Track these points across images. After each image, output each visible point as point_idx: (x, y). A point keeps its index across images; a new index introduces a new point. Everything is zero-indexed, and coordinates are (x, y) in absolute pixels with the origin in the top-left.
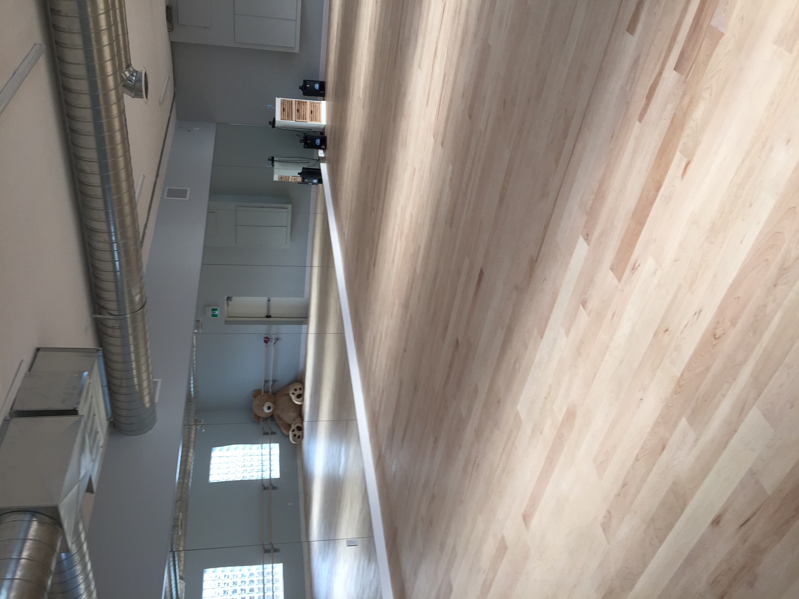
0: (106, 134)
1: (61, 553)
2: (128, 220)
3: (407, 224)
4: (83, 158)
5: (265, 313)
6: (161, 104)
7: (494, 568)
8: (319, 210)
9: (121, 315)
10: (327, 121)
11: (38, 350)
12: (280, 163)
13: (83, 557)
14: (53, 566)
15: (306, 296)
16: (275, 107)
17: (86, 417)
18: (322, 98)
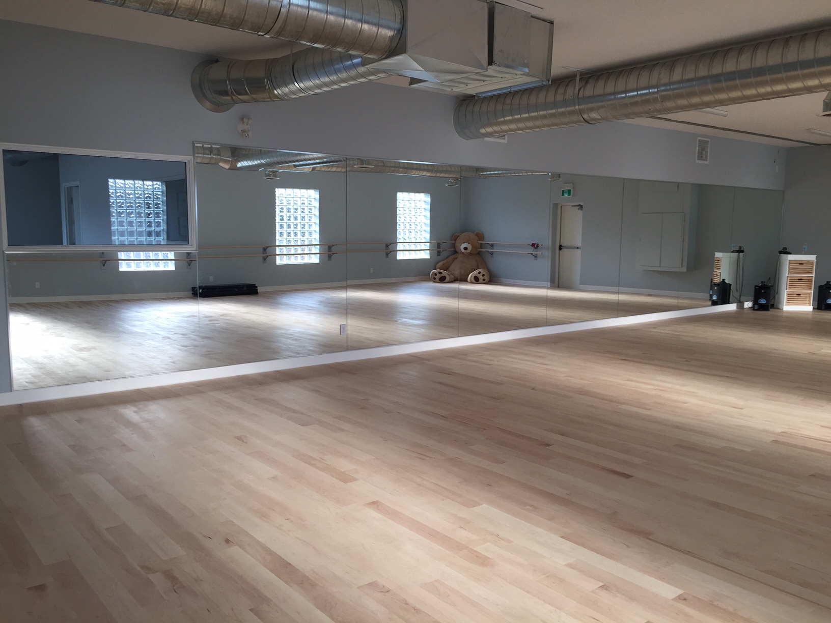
0: (783, 75)
1: (362, 58)
2: (683, 102)
3: (675, 397)
4: (756, 53)
5: (564, 244)
6: (808, 130)
7: (327, 469)
8: (682, 302)
9: (578, 100)
10: (788, 312)
11: (552, 23)
12: (736, 259)
13: (353, 79)
14: (352, 52)
15: (582, 286)
16: (804, 254)
17: (485, 73)
18: (816, 307)
